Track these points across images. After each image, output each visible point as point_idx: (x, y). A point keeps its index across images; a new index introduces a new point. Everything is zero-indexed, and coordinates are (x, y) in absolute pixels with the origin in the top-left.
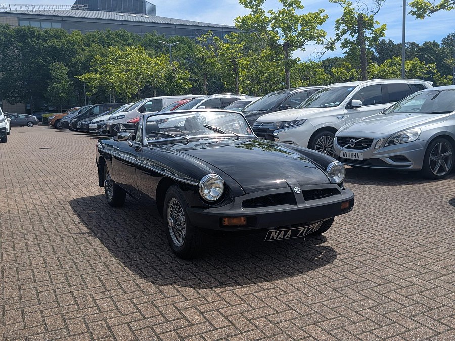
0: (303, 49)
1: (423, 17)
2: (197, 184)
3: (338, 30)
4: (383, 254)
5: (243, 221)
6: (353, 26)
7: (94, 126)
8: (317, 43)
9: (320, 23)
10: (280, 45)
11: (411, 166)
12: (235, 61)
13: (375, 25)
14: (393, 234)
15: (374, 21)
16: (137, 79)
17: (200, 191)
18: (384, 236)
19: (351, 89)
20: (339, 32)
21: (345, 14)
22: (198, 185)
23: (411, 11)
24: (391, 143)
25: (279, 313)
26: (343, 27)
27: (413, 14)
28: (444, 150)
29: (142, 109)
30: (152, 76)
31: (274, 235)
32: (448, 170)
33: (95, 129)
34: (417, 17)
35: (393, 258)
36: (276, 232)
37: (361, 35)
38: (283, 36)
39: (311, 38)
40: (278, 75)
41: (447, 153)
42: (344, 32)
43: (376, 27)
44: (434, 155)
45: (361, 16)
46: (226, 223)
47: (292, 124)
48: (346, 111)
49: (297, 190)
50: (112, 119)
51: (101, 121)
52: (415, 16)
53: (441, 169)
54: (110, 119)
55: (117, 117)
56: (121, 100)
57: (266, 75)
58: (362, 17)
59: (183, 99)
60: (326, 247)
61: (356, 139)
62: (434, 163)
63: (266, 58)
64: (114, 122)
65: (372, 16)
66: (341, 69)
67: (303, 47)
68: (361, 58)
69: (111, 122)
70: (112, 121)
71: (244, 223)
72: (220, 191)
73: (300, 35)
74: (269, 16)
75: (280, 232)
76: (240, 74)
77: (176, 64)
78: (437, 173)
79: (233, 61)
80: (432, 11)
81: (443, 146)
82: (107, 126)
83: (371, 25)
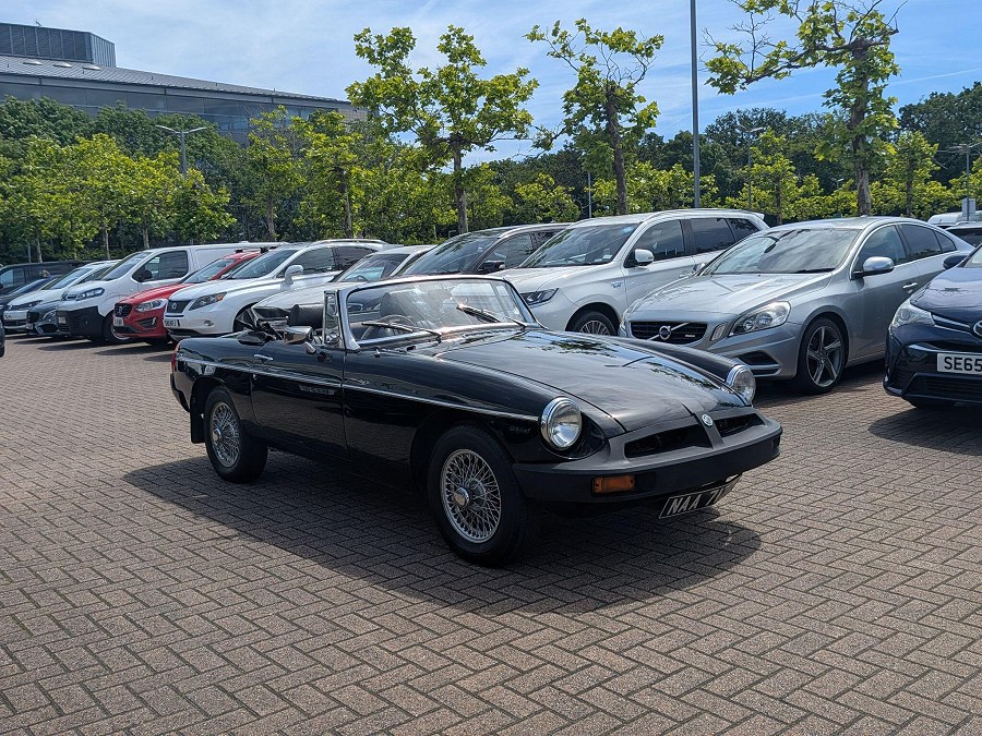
0: (491, 149)
1: (732, 90)
2: (536, 419)
3: (568, 112)
4: (837, 528)
5: (628, 484)
6: (596, 106)
7: (21, 314)
8: (516, 137)
9: (524, 98)
10: (445, 140)
11: (777, 373)
12: (341, 170)
13: (637, 104)
14: (826, 493)
15: (635, 95)
16: (100, 208)
17: (543, 431)
18: (812, 497)
19: (630, 229)
20: (571, 116)
21: (582, 81)
22: (540, 420)
23: (712, 79)
24: (739, 330)
25: (747, 638)
26: (576, 107)
27: (713, 85)
28: (829, 340)
29: (142, 275)
30: (140, 201)
31: (675, 506)
32: (836, 376)
33: (21, 322)
34: (721, 91)
35: (858, 533)
36: (679, 499)
37: (612, 122)
38: (449, 121)
39: (508, 127)
40: (405, 198)
41: (831, 346)
42: (581, 116)
43: (639, 107)
44: (814, 348)
45: (611, 88)
46: (599, 489)
47: (530, 300)
48: (626, 272)
49: (707, 420)
50: (72, 297)
51: (34, 303)
52: (718, 89)
53: (826, 375)
54: (64, 298)
55: (85, 293)
56: (58, 256)
57: (381, 199)
58: (613, 89)
59: (238, 251)
60: (729, 524)
61: (673, 324)
62: (814, 364)
63: (415, 165)
64: (76, 305)
65: (631, 87)
66: (535, 187)
67: (490, 144)
68: (614, 168)
69: (71, 305)
70: (73, 302)
71: (631, 485)
72: (575, 429)
73: (483, 118)
74: (419, 79)
75: (685, 498)
76: (353, 197)
77: (195, 175)
78: (821, 381)
79: (337, 169)
80: (749, 80)
81: (826, 331)
82: (60, 313)
83: (631, 106)
